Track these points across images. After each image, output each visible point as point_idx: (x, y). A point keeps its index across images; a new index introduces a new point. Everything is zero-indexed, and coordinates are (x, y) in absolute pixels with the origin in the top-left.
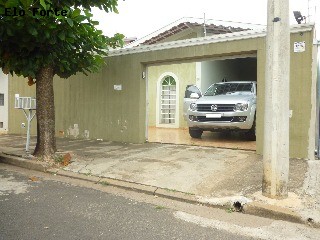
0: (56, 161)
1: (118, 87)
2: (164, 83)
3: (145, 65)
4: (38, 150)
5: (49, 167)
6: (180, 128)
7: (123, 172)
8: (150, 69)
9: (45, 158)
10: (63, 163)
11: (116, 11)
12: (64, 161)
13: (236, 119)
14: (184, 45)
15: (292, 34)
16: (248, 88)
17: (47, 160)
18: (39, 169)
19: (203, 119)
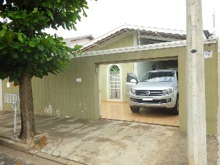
0: (36, 143)
1: (79, 80)
2: (111, 70)
3: (98, 64)
4: (22, 135)
5: (31, 149)
6: (124, 102)
7: (84, 153)
8: (101, 67)
9: (28, 141)
10: (40, 145)
11: (75, 29)
12: (41, 143)
13: (164, 101)
14: (126, 51)
15: (205, 45)
16: (171, 75)
17: (29, 143)
18: (23, 150)
19: (140, 101)
